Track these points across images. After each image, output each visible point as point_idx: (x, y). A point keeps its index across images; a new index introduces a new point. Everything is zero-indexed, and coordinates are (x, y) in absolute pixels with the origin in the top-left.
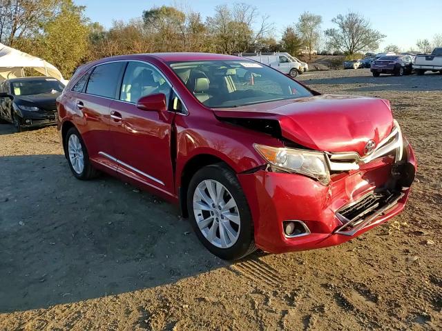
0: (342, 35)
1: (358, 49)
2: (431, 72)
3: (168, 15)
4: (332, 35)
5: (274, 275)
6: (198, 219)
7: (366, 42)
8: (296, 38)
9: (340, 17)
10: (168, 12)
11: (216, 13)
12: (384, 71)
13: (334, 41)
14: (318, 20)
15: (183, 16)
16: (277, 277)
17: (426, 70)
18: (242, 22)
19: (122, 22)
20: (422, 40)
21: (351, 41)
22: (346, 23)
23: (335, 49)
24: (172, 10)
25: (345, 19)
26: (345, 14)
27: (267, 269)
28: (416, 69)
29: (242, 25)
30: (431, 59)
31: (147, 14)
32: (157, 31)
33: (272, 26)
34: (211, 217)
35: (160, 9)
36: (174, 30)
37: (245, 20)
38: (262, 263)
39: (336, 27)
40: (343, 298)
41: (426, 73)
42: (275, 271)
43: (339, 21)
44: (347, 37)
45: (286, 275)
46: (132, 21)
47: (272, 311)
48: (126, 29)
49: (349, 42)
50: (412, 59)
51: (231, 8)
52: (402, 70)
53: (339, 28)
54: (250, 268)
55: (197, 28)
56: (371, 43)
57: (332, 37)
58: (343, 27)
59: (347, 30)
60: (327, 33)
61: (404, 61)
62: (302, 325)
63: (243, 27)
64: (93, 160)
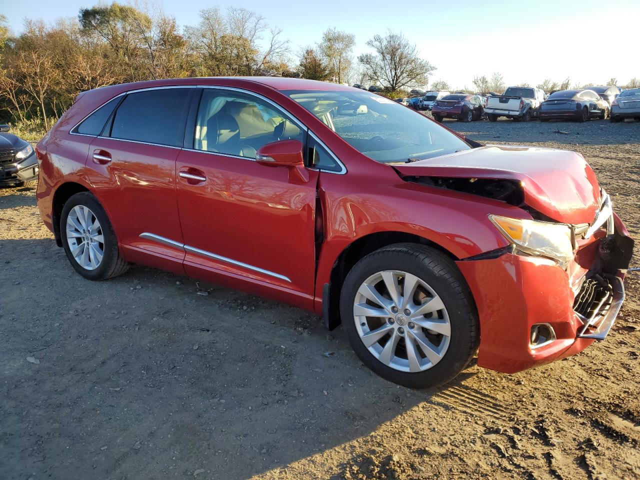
0: (382, 64)
1: (403, 85)
2: (504, 118)
3: (124, 18)
4: (368, 62)
5: (494, 404)
6: (360, 331)
7: (412, 75)
8: (320, 65)
9: (378, 39)
10: (123, 13)
11: (202, 20)
12: (449, 115)
13: (370, 72)
14: (348, 41)
15: (148, 21)
16: (501, 406)
17: (500, 115)
18: (241, 37)
19: (41, 22)
20: (480, 77)
21: (393, 73)
22: (386, 48)
23: (371, 83)
24: (131, 10)
25: (385, 43)
26: (384, 35)
27: (479, 396)
28: (487, 114)
29: (241, 41)
30: (506, 102)
31: (87, 15)
32: (104, 41)
33: (286, 45)
34: (389, 327)
35: (109, 7)
36: (134, 41)
37: (246, 35)
38: (467, 388)
39: (374, 53)
40: (606, 426)
41: (499, 119)
42: (493, 398)
43: (377, 44)
44: (387, 67)
45: (510, 402)
46: (61, 23)
47: (530, 457)
48: (50, 36)
49: (390, 74)
50: (482, 101)
51: (224, 14)
52: (470, 113)
53: (378, 54)
54: (457, 398)
55: (171, 41)
56: (419, 77)
57: (368, 66)
58: (382, 53)
59: (388, 57)
60: (362, 60)
61: (472, 102)
62: (583, 472)
63: (244, 45)
64: (127, 247)
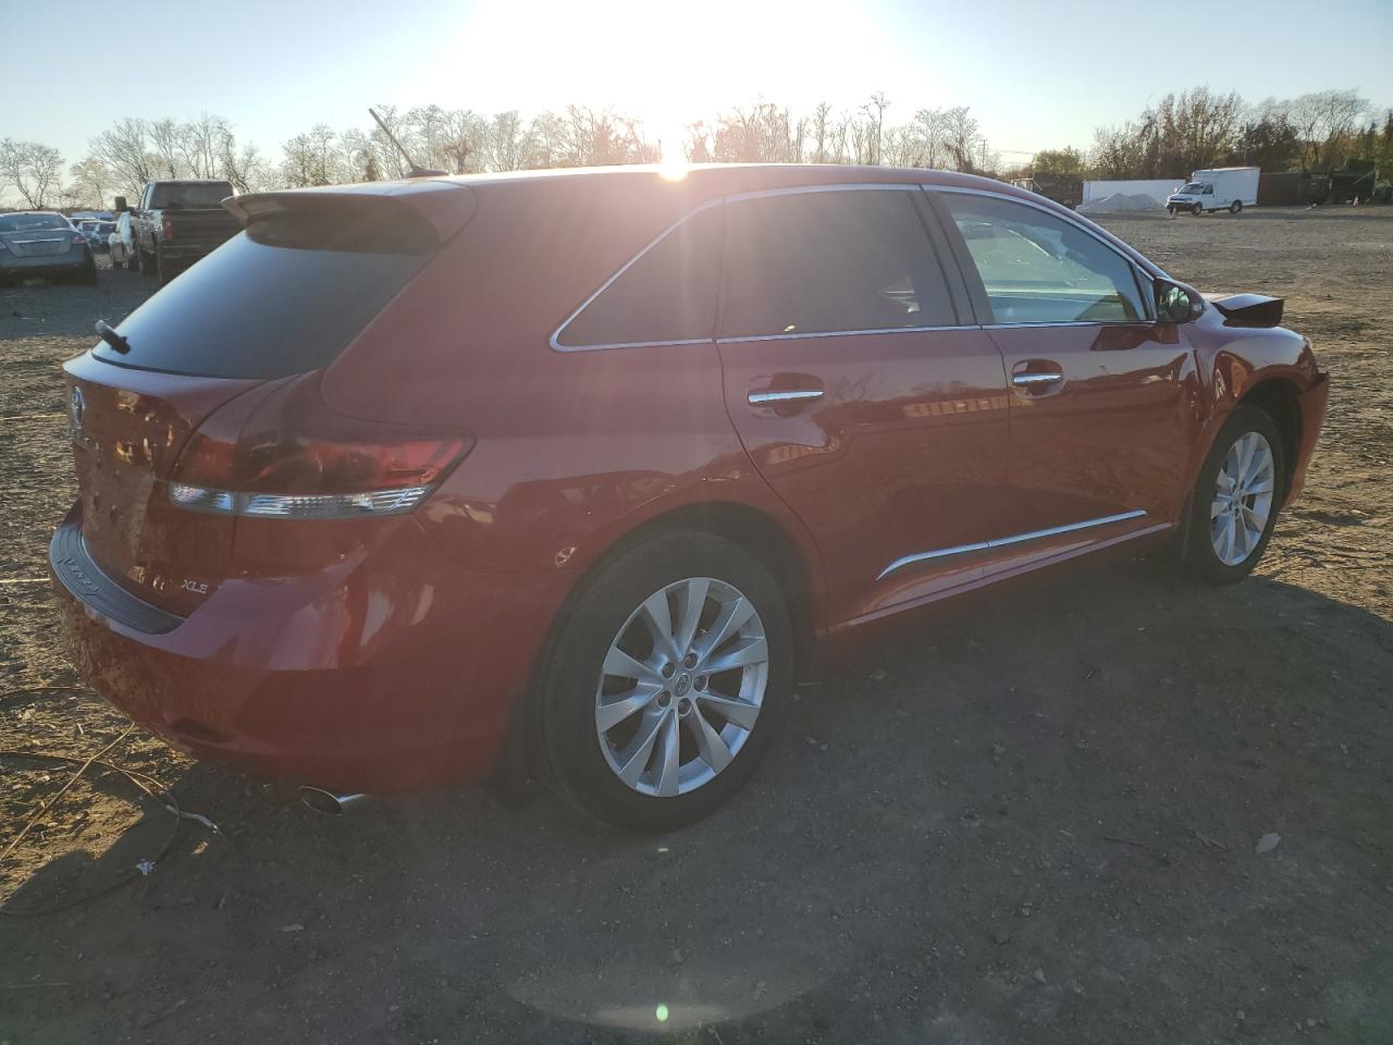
64: (853, 623)
